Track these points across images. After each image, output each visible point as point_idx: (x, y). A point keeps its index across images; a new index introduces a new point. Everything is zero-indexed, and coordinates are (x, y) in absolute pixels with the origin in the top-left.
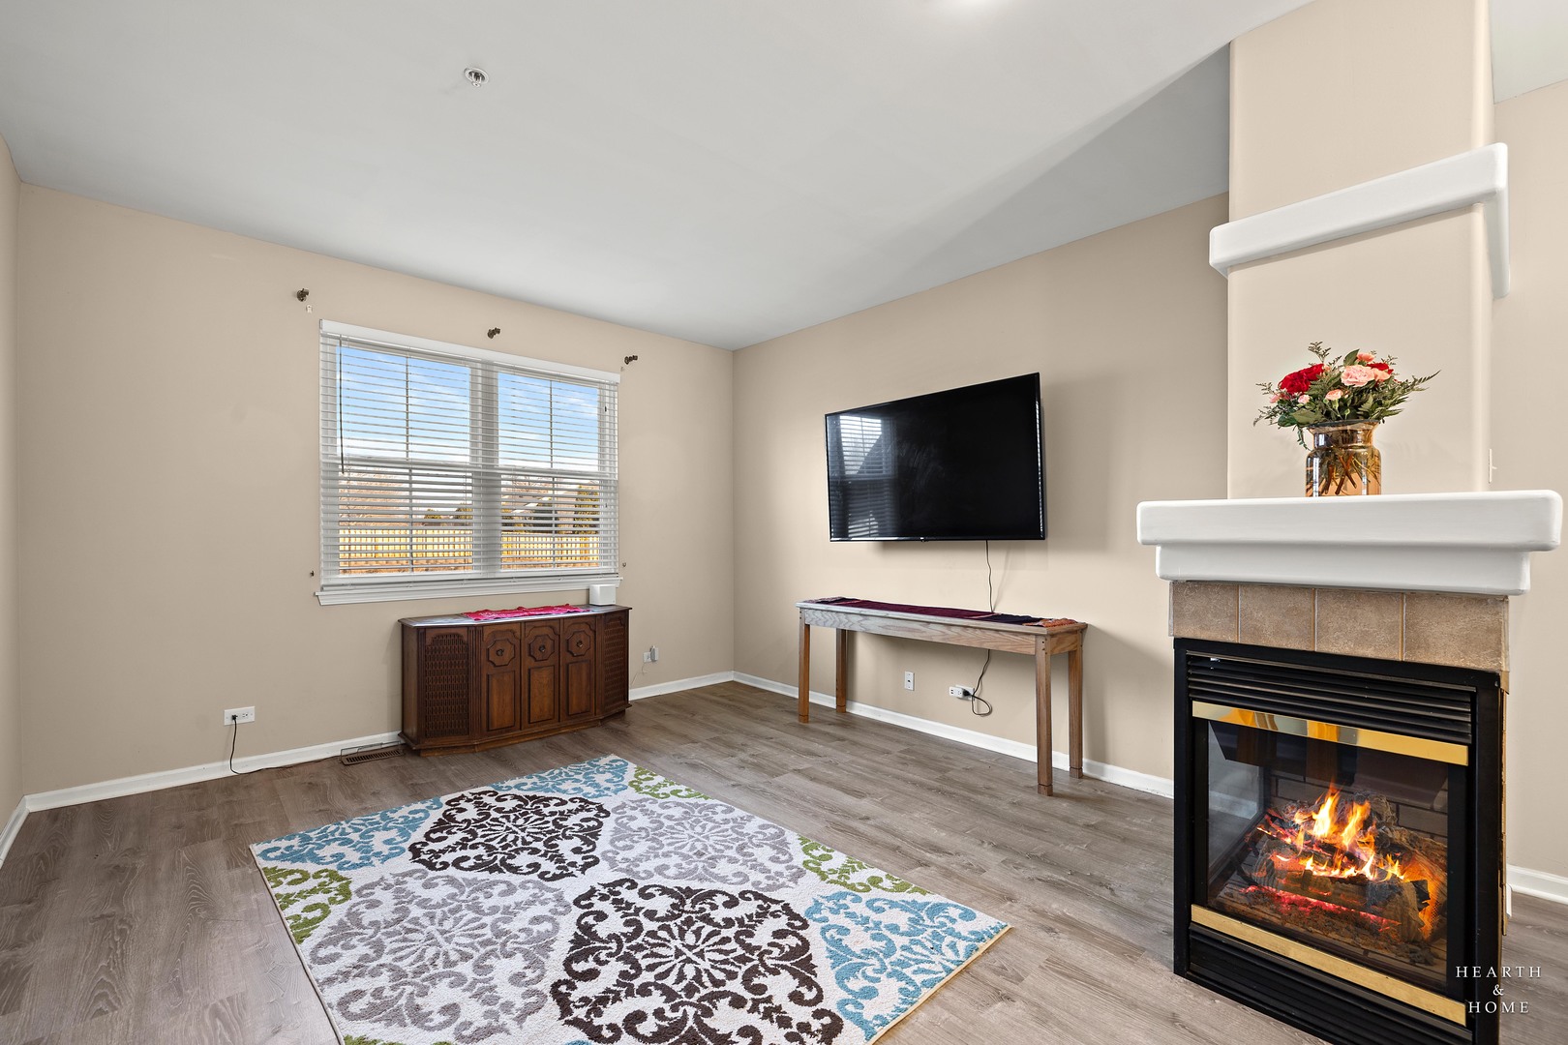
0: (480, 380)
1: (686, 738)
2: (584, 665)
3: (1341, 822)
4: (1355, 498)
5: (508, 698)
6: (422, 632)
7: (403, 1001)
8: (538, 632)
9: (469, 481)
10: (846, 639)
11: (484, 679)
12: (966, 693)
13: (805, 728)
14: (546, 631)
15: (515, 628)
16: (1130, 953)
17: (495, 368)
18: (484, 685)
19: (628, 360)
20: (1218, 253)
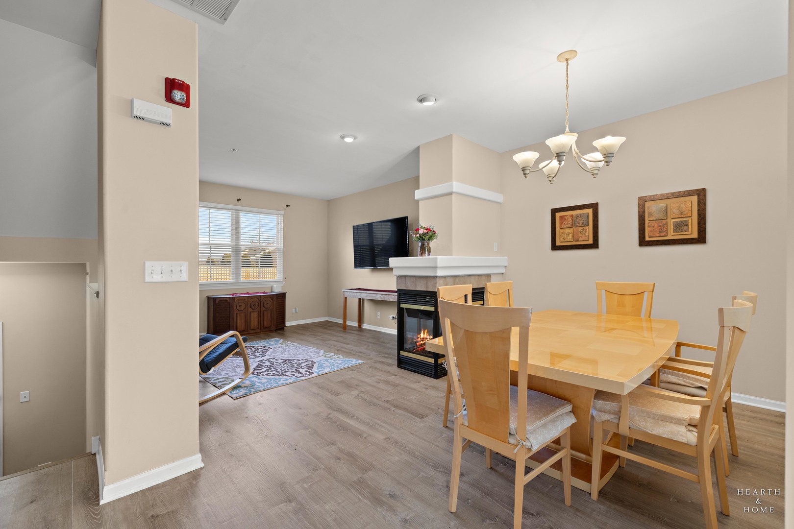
0: (234, 216)
1: (302, 334)
2: (269, 311)
4: (426, 257)
5: (243, 321)
6: (215, 299)
8: (253, 300)
9: (231, 250)
10: (361, 302)
11: (235, 315)
12: (393, 318)
13: (345, 332)
14: (256, 299)
15: (245, 298)
16: (389, 365)
17: (239, 212)
18: (235, 317)
19: (288, 206)
20: (416, 197)
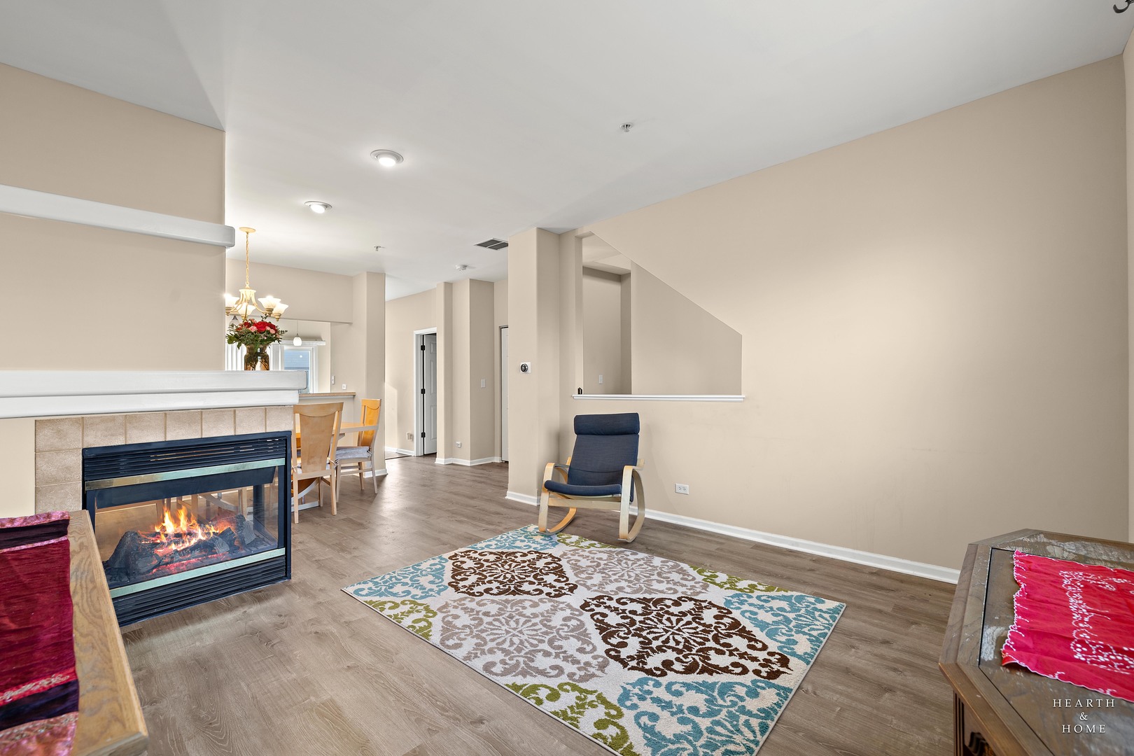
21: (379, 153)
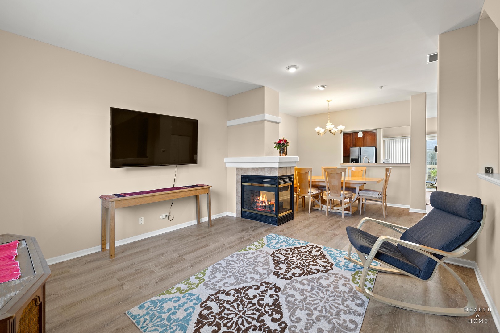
3: (263, 197)
7: (350, 294)
21: (288, 68)
